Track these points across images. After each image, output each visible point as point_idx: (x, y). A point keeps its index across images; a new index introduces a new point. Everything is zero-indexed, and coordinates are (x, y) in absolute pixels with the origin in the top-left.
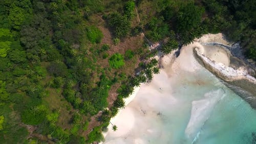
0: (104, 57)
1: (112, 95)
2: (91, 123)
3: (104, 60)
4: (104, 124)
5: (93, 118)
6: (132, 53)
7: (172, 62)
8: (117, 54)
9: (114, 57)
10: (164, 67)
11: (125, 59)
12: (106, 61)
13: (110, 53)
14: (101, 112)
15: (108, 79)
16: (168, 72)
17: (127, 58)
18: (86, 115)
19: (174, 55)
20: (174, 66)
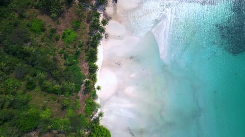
0: (57, 39)
1: (84, 66)
2: (81, 99)
3: (58, 42)
4: (92, 93)
5: (80, 94)
6: (77, 22)
7: (115, 9)
8: (65, 30)
9: (64, 34)
10: (111, 17)
11: (75, 30)
12: (60, 42)
13: (60, 34)
14: (83, 85)
15: (72, 55)
16: (116, 19)
17: (76, 29)
18: (73, 95)
19: (113, 2)
20: (118, 11)
